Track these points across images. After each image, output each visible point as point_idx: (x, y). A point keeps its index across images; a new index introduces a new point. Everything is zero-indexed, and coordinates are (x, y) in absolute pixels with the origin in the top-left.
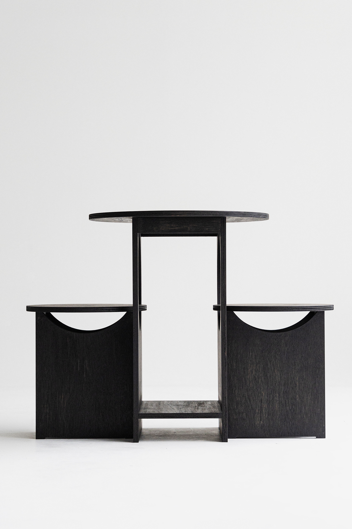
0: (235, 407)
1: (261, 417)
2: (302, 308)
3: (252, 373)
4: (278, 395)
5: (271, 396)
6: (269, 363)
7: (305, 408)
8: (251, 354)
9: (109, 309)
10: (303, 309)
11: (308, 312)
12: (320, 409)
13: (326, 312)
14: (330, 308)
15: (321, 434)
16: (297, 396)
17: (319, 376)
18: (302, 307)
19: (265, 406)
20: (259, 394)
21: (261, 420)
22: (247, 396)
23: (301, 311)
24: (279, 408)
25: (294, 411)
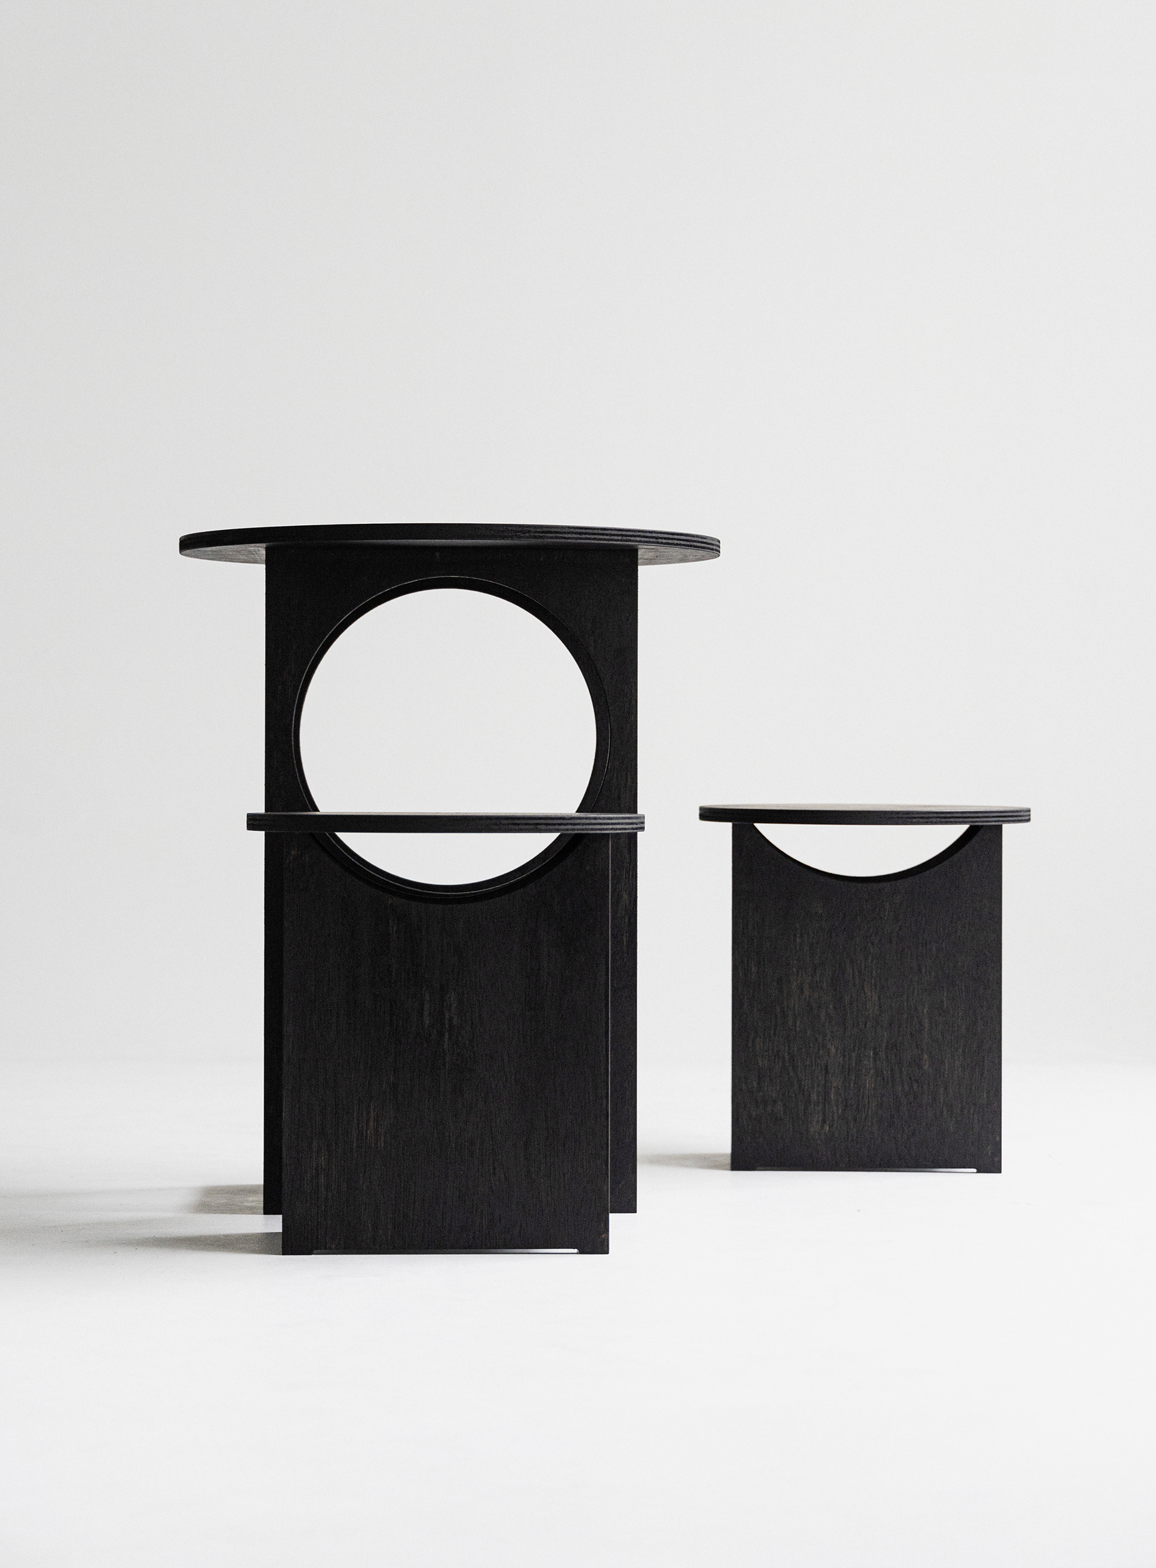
0: (755, 1084)
1: (824, 1114)
2: (939, 817)
3: (802, 992)
4: (874, 1054)
5: (854, 1055)
6: (848, 965)
7: (946, 1090)
8: (798, 940)
9: (535, 821)
10: (939, 819)
12: (988, 1092)
13: (1005, 827)
14: (1021, 816)
15: (988, 1161)
16: (925, 1057)
17: (985, 1003)
18: (936, 813)
19: (836, 1082)
20: (819, 1050)
21: (824, 1121)
22: (787, 1057)
23: (936, 823)
24: (875, 1089)
25: (915, 1098)
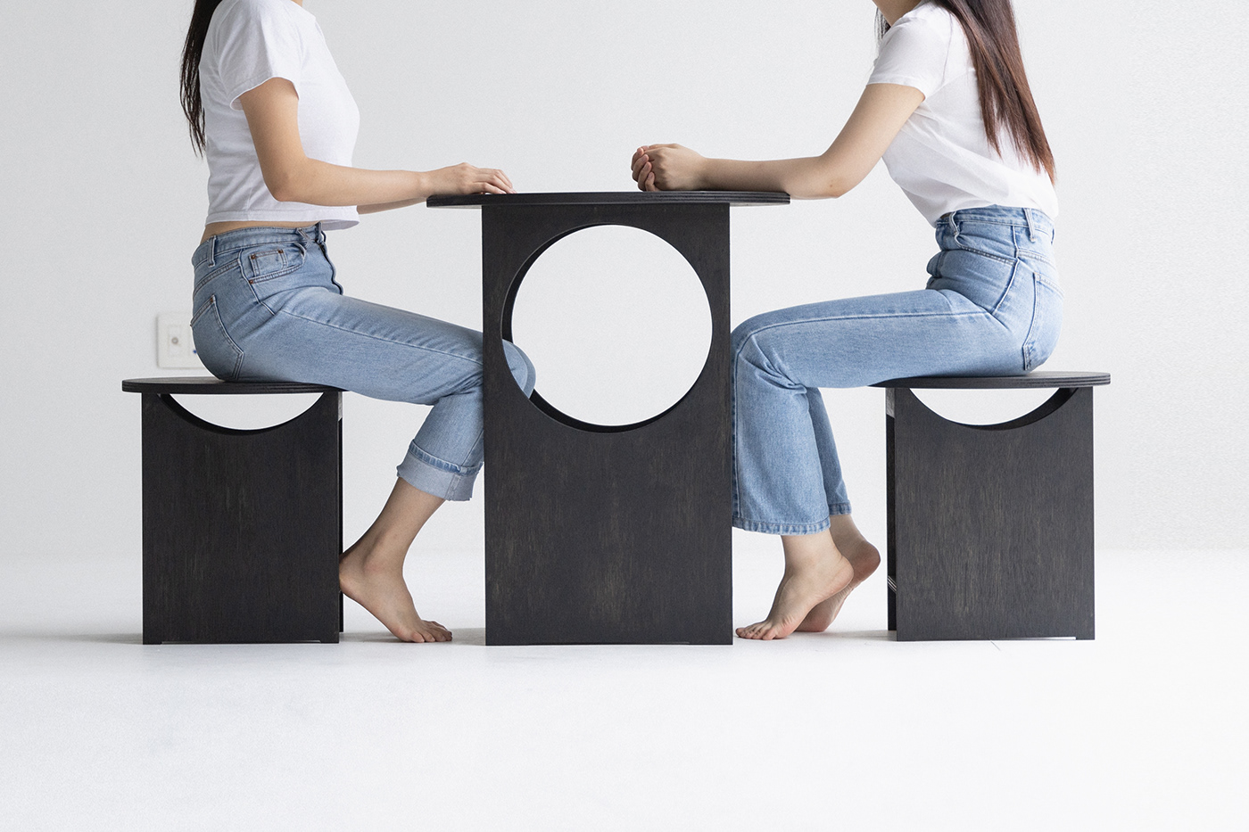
0: (915, 578)
1: (965, 599)
3: (949, 511)
4: (1001, 555)
5: (986, 556)
6: (981, 490)
7: (1054, 580)
8: (945, 472)
10: (1042, 383)
11: (1057, 389)
13: (1095, 388)
14: (1104, 380)
15: (1085, 630)
16: (1039, 556)
19: (974, 576)
20: (961, 552)
21: (965, 605)
22: (937, 558)
23: (1040, 386)
24: (1002, 580)
25: (1032, 586)
